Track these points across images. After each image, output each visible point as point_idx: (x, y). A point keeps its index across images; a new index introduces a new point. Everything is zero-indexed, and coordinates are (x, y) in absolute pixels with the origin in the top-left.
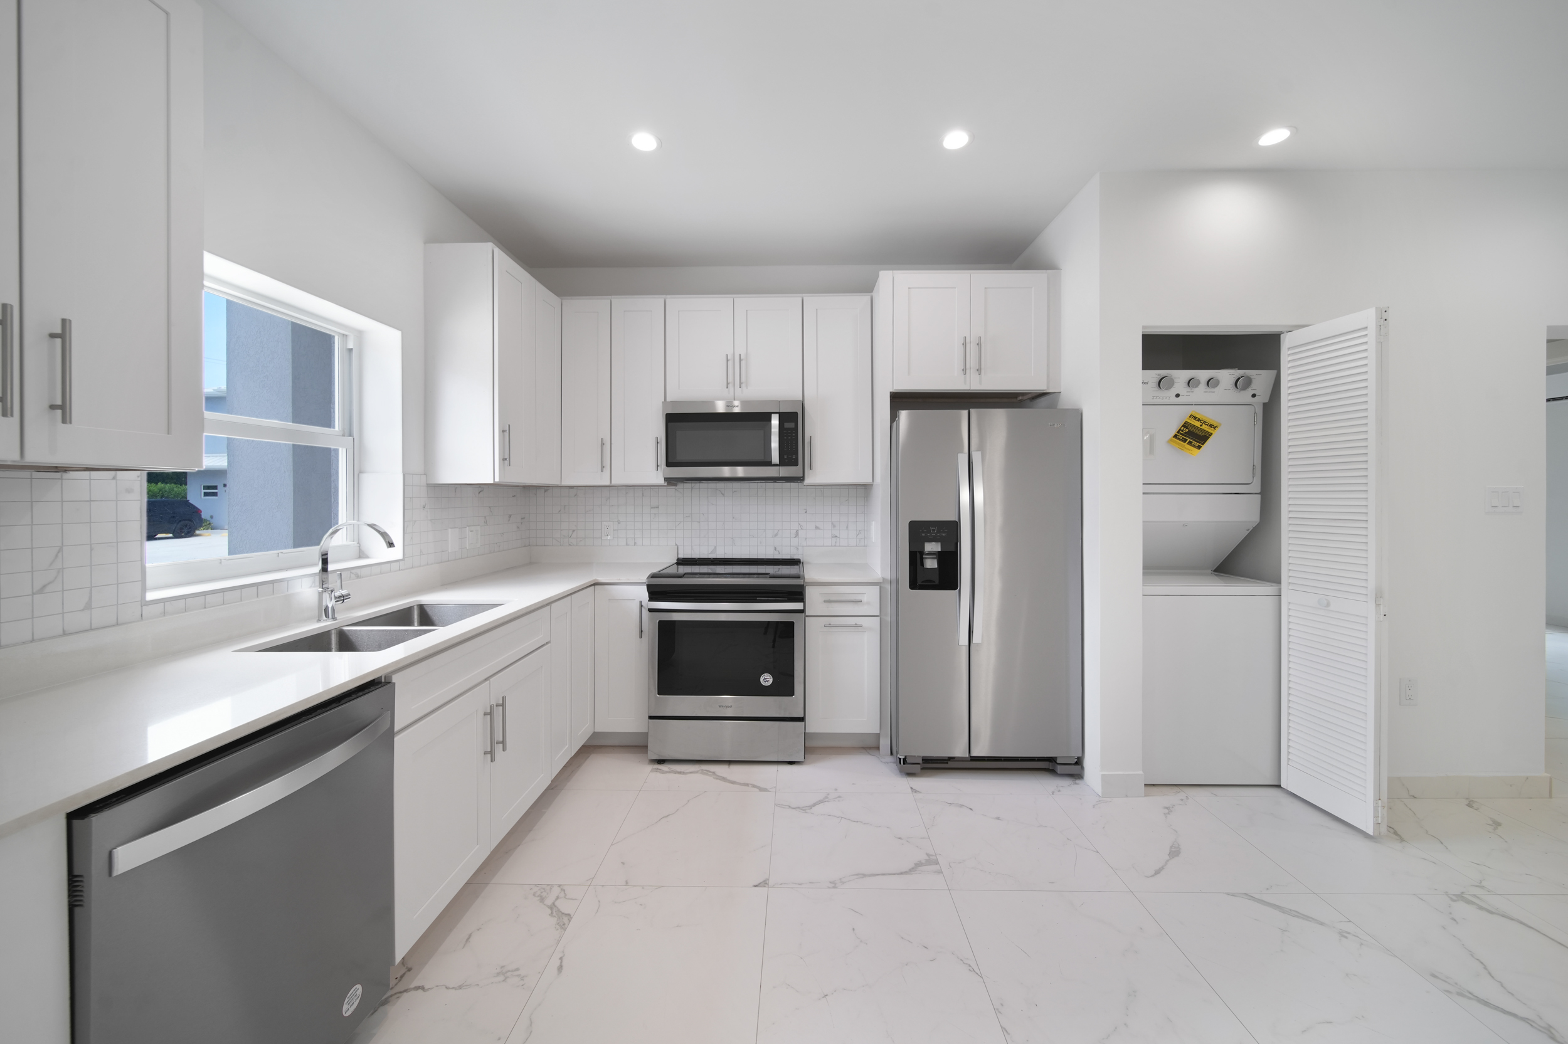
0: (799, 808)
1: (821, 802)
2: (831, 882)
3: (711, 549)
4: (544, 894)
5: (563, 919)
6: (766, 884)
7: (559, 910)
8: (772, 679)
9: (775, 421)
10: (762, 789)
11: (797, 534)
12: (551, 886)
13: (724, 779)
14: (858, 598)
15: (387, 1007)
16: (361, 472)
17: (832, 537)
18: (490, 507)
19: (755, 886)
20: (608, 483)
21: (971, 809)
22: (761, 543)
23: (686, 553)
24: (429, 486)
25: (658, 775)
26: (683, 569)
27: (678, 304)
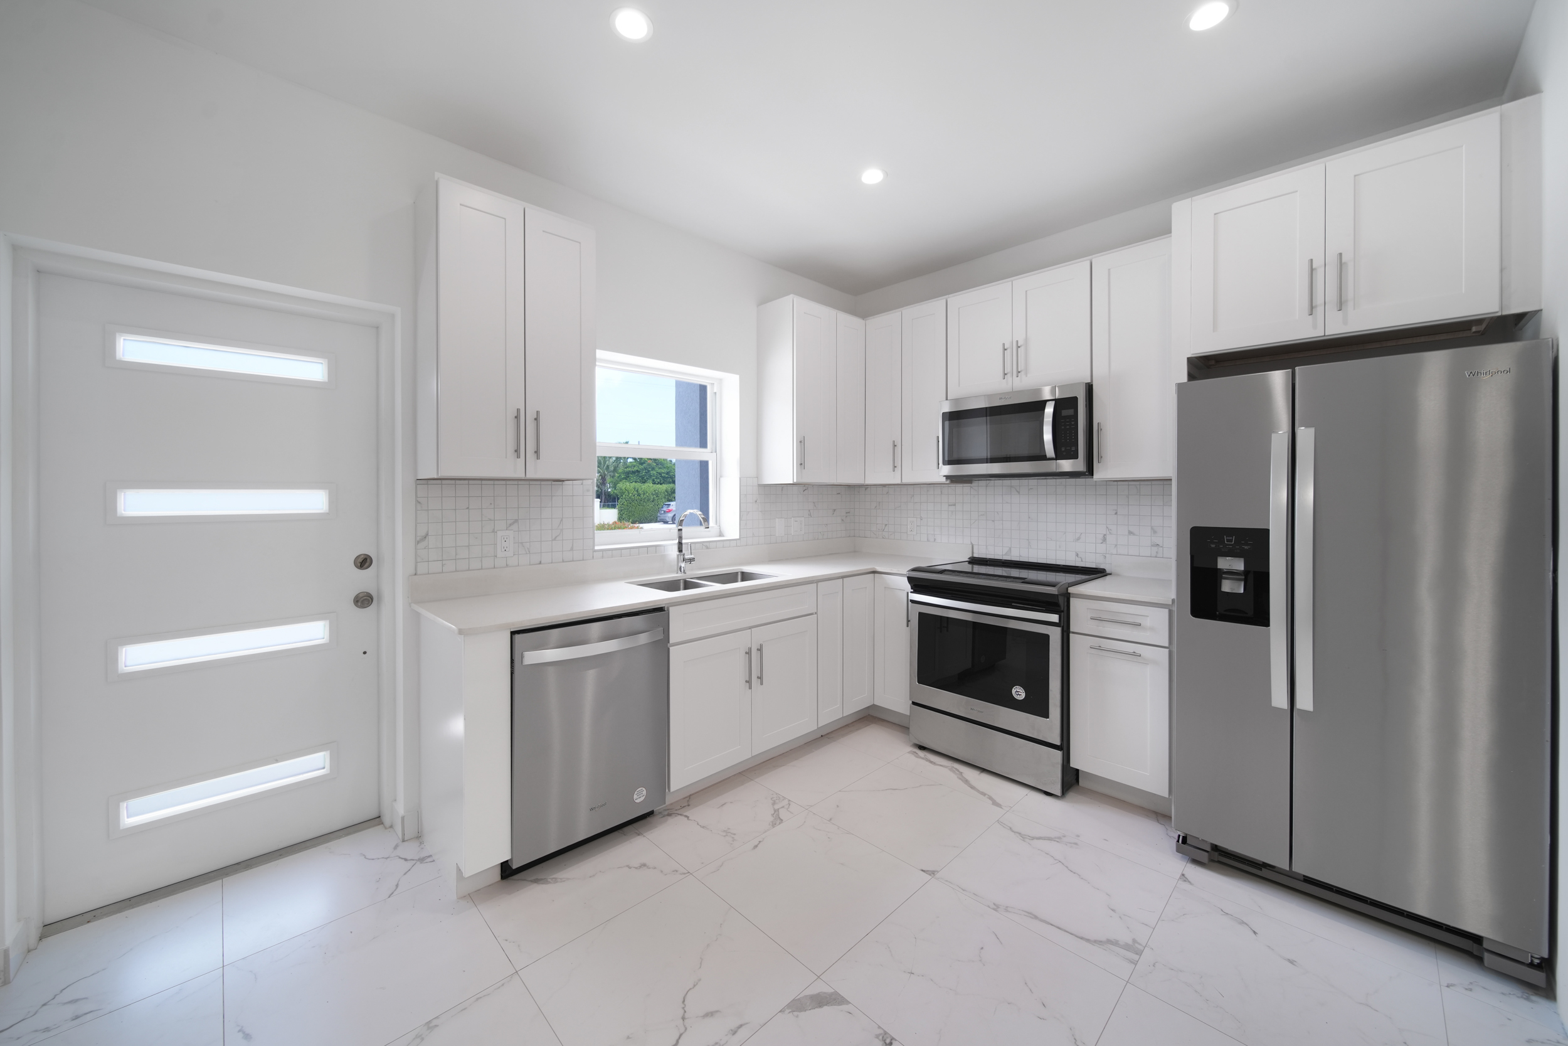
0: (1020, 834)
1: (1050, 839)
2: (994, 904)
3: (1006, 550)
4: (777, 801)
5: (777, 820)
6: (934, 874)
7: (778, 815)
8: (1024, 694)
9: (1049, 410)
10: (995, 803)
11: (1104, 540)
12: (784, 798)
13: (966, 782)
14: (1138, 621)
15: (669, 818)
16: (721, 476)
17: (1152, 546)
18: (814, 503)
19: (922, 870)
20: (899, 482)
21: (1255, 933)
22: (1060, 547)
23: (979, 553)
24: (760, 486)
25: (913, 757)
26: (977, 569)
27: (957, 300)
